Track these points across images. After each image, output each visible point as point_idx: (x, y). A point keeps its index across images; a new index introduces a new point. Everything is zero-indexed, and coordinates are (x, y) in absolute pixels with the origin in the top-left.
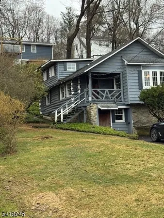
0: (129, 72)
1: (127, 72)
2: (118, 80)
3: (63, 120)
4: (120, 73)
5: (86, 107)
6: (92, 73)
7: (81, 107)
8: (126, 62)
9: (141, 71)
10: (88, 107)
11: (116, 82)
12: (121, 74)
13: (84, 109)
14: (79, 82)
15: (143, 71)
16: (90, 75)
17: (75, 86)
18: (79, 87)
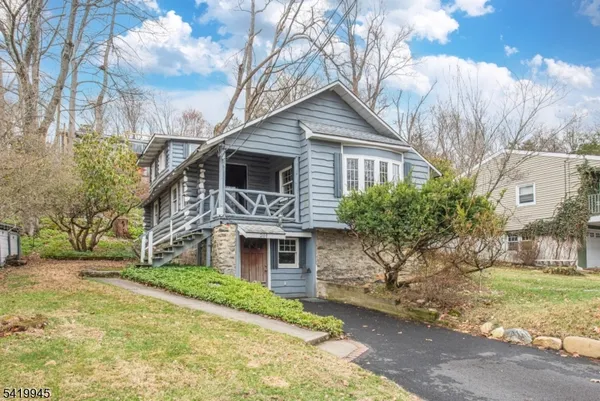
0: (316, 156)
1: (310, 155)
2: (289, 176)
3: (154, 260)
4: (294, 159)
5: (211, 230)
6: (228, 152)
7: (200, 231)
8: (309, 134)
9: (340, 155)
10: (217, 233)
11: (286, 180)
12: (296, 162)
13: (206, 235)
14: (202, 176)
15: (345, 157)
17: (192, 184)
18: (201, 186)
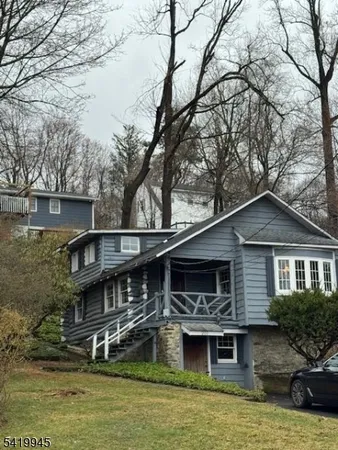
0: (248, 259)
1: (244, 259)
2: (225, 275)
3: (109, 356)
4: (228, 263)
5: (157, 329)
6: (172, 258)
7: (147, 329)
8: (242, 240)
9: (272, 258)
10: (162, 331)
11: (222, 280)
12: (232, 263)
13: (153, 333)
14: (145, 277)
15: (276, 259)
16: (168, 264)
17: (134, 285)
18: (144, 287)
